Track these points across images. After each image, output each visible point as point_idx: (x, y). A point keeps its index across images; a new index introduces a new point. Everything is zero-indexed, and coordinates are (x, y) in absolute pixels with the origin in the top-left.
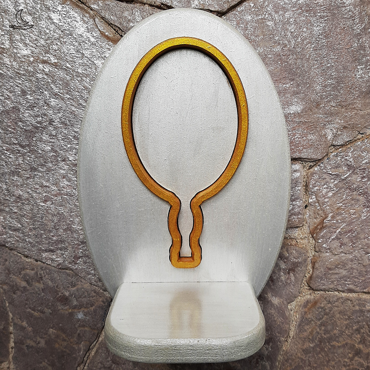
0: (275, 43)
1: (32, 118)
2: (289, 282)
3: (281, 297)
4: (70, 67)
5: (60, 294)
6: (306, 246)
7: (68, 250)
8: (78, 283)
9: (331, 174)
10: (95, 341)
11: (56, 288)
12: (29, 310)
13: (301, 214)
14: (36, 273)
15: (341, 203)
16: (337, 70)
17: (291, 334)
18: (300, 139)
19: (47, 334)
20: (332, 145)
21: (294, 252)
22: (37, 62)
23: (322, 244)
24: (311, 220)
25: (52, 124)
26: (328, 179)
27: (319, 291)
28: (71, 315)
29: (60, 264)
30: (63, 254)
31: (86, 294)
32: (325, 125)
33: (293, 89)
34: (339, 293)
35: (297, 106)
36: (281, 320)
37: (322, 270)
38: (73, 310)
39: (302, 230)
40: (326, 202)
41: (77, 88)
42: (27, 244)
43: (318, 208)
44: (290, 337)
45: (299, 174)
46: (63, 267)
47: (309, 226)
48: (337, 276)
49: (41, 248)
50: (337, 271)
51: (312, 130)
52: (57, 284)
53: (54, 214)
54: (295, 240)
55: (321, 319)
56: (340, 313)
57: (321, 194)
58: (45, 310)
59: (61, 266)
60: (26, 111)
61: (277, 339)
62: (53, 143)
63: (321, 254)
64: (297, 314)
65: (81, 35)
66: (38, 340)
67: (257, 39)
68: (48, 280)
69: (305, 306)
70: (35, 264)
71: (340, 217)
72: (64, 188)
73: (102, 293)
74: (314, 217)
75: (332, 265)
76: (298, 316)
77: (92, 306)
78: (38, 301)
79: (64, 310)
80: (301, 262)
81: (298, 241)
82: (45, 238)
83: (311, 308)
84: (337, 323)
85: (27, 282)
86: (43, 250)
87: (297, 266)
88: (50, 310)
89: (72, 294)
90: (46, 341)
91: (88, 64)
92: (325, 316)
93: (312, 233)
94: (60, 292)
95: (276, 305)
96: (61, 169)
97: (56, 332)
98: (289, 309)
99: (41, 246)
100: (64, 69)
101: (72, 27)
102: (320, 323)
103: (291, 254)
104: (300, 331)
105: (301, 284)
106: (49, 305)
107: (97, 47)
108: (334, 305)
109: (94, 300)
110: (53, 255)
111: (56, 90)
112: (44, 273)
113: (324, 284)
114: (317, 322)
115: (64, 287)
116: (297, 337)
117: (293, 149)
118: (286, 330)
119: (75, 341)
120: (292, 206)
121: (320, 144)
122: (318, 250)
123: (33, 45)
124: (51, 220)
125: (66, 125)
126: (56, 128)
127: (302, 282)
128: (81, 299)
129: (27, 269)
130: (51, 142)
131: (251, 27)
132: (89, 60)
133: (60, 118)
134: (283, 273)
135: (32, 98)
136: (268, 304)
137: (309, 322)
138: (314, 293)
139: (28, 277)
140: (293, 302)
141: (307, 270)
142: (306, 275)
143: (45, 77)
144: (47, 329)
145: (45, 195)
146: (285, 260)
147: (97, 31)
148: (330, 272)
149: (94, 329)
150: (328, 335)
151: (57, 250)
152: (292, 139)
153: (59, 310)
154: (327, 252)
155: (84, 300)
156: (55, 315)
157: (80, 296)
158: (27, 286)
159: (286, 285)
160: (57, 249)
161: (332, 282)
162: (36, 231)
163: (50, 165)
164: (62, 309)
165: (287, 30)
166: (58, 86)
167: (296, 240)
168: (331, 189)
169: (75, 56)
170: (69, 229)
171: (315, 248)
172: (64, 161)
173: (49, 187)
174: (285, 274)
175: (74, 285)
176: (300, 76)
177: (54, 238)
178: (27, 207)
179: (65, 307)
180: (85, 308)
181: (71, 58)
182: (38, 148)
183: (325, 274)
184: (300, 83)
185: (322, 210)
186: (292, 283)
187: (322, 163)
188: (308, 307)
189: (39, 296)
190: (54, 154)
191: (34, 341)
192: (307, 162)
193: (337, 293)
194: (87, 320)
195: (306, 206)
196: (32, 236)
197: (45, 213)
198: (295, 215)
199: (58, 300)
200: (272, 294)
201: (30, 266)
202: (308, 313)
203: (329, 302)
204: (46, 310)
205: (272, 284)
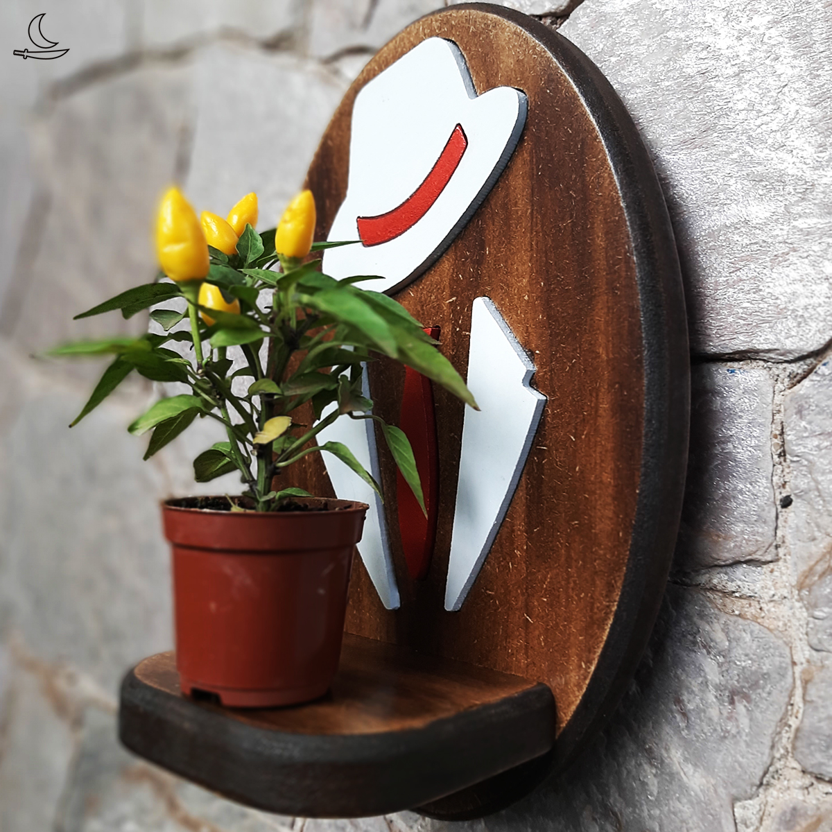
2: (731, 728)
3: (709, 770)
6: (785, 625)
21: (748, 638)
23: (827, 625)
24: (802, 544)
39: (776, 573)
47: (796, 565)
54: (755, 603)
57: (826, 461)
69: (785, 821)
74: (807, 536)
80: (768, 674)
87: (758, 686)
93: (799, 586)
95: (696, 794)
103: (738, 640)
134: (716, 697)
136: (671, 783)
138: (818, 787)
146: (721, 659)
159: (725, 737)
167: (759, 601)
171: (808, 634)
174: (720, 701)
186: (744, 738)
187: (824, 364)
192: (780, 363)
195: (786, 502)
200: (683, 754)
205: (682, 725)
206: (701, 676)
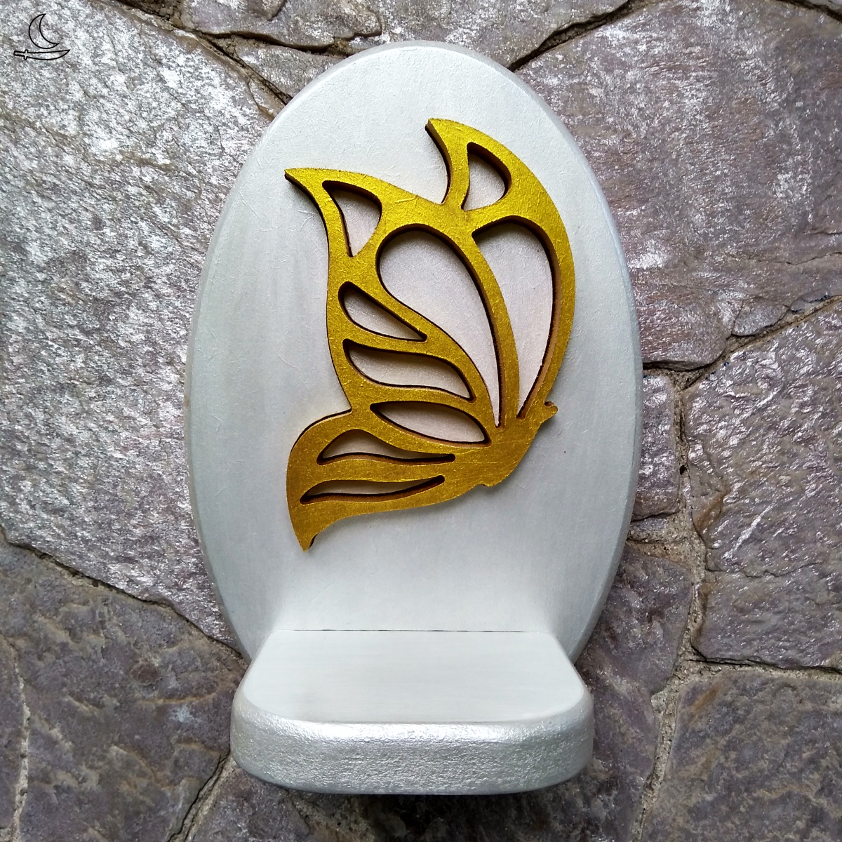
0: (607, 128)
1: (110, 273)
2: (650, 640)
3: (633, 677)
4: (195, 173)
5: (141, 663)
6: (685, 557)
7: (164, 557)
8: (183, 637)
9: (734, 397)
10: (211, 778)
11: (132, 647)
12: (68, 699)
13: (672, 485)
14: (93, 611)
15: (759, 459)
16: (735, 184)
17: (661, 770)
18: (664, 322)
19: (103, 758)
20: (733, 335)
21: (660, 570)
22: (128, 162)
23: (720, 552)
24: (695, 499)
25: (151, 288)
26: (727, 409)
27: (719, 663)
28: (162, 711)
29: (146, 590)
30: (153, 568)
31: (199, 664)
32: (715, 293)
33: (645, 221)
34: (764, 669)
35: (655, 253)
36: (636, 732)
37: (725, 613)
38: (168, 702)
39: (676, 522)
40: (726, 458)
41: (206, 214)
42: (78, 544)
43: (709, 472)
44: (658, 777)
45: (665, 396)
46: (152, 598)
47: (691, 514)
48: (759, 629)
49: (107, 552)
50: (758, 615)
51: (690, 304)
52: (135, 639)
53: (142, 477)
54: (660, 545)
55: (726, 732)
56: (771, 717)
57: (715, 440)
58: (104, 699)
59: (146, 595)
60: (100, 260)
61: (628, 781)
62: (151, 325)
63: (720, 575)
64: (673, 719)
65: (220, 112)
66: (83, 774)
67: (571, 123)
68: (117, 628)
69: (688, 700)
70: (91, 591)
71: (759, 492)
72: (165, 420)
73: (233, 660)
74: (700, 492)
75: (746, 602)
76: (674, 725)
77: (209, 693)
78: (92, 678)
79: (148, 700)
80: (676, 594)
81: (668, 547)
82: (118, 529)
83: (703, 705)
84: (765, 743)
85: (72, 632)
86: (112, 558)
87: (669, 605)
88: (115, 702)
89: (169, 663)
90: (101, 775)
91: (232, 168)
92: (737, 726)
93: (697, 528)
94: (141, 656)
95: (625, 697)
96: (162, 380)
97: (125, 753)
98: (653, 708)
99: (107, 549)
100: (183, 177)
101: (203, 97)
102: (725, 743)
103: (654, 573)
104: (680, 764)
105: (678, 648)
106: (115, 688)
107: (251, 136)
108: (755, 697)
109: (216, 676)
110: (133, 569)
111: (164, 218)
112: (109, 611)
113: (731, 646)
114: (718, 739)
115: (150, 646)
116: (673, 778)
117: (650, 342)
118: (649, 759)
119: (168, 778)
120: (651, 467)
121: (708, 333)
122: (713, 567)
123: (123, 130)
124: (134, 491)
125: (179, 288)
126: (158, 296)
127: (680, 643)
128: (186, 674)
129: (72, 601)
130: (146, 324)
131: (559, 99)
132: (235, 160)
133: (167, 275)
134: (638, 619)
135: (113, 234)
136: (604, 694)
137: (699, 739)
138: (710, 669)
139: (73, 621)
140: (661, 690)
141: (689, 614)
142: (689, 627)
143: (144, 192)
144: (105, 747)
145: (124, 436)
146: (642, 590)
147: (252, 105)
148: (743, 618)
149: (211, 748)
150: (746, 773)
151: (142, 557)
152: (648, 321)
153: (135, 701)
154: (733, 572)
155: (194, 678)
156: (126, 712)
157: (184, 667)
158: (69, 640)
159: (645, 648)
160: (142, 555)
161: (749, 642)
162: (99, 515)
163: (141, 371)
164: (144, 698)
165: (631, 105)
166: (168, 210)
167: (663, 544)
168: (735, 431)
169: (206, 153)
170: (171, 510)
171: (706, 561)
172: (170, 363)
173: (134, 419)
174: (641, 621)
175: (173, 643)
176: (659, 194)
177: (137, 531)
178: (84, 462)
179: (149, 693)
180: (195, 696)
181: (199, 156)
182: (117, 335)
183: (731, 623)
184: (660, 207)
185: (717, 475)
186: (659, 645)
187: (713, 373)
188: (697, 702)
189: (95, 667)
190: (151, 349)
191: (73, 776)
192: (682, 372)
193: (759, 670)
194: (196, 726)
195: (683, 470)
196: (90, 525)
197: (122, 476)
198: (659, 487)
199: (135, 677)
200: (613, 670)
201: (80, 594)
202: (697, 716)
203: (744, 692)
204: (106, 699)
205: (612, 646)
206: (625, 606)
